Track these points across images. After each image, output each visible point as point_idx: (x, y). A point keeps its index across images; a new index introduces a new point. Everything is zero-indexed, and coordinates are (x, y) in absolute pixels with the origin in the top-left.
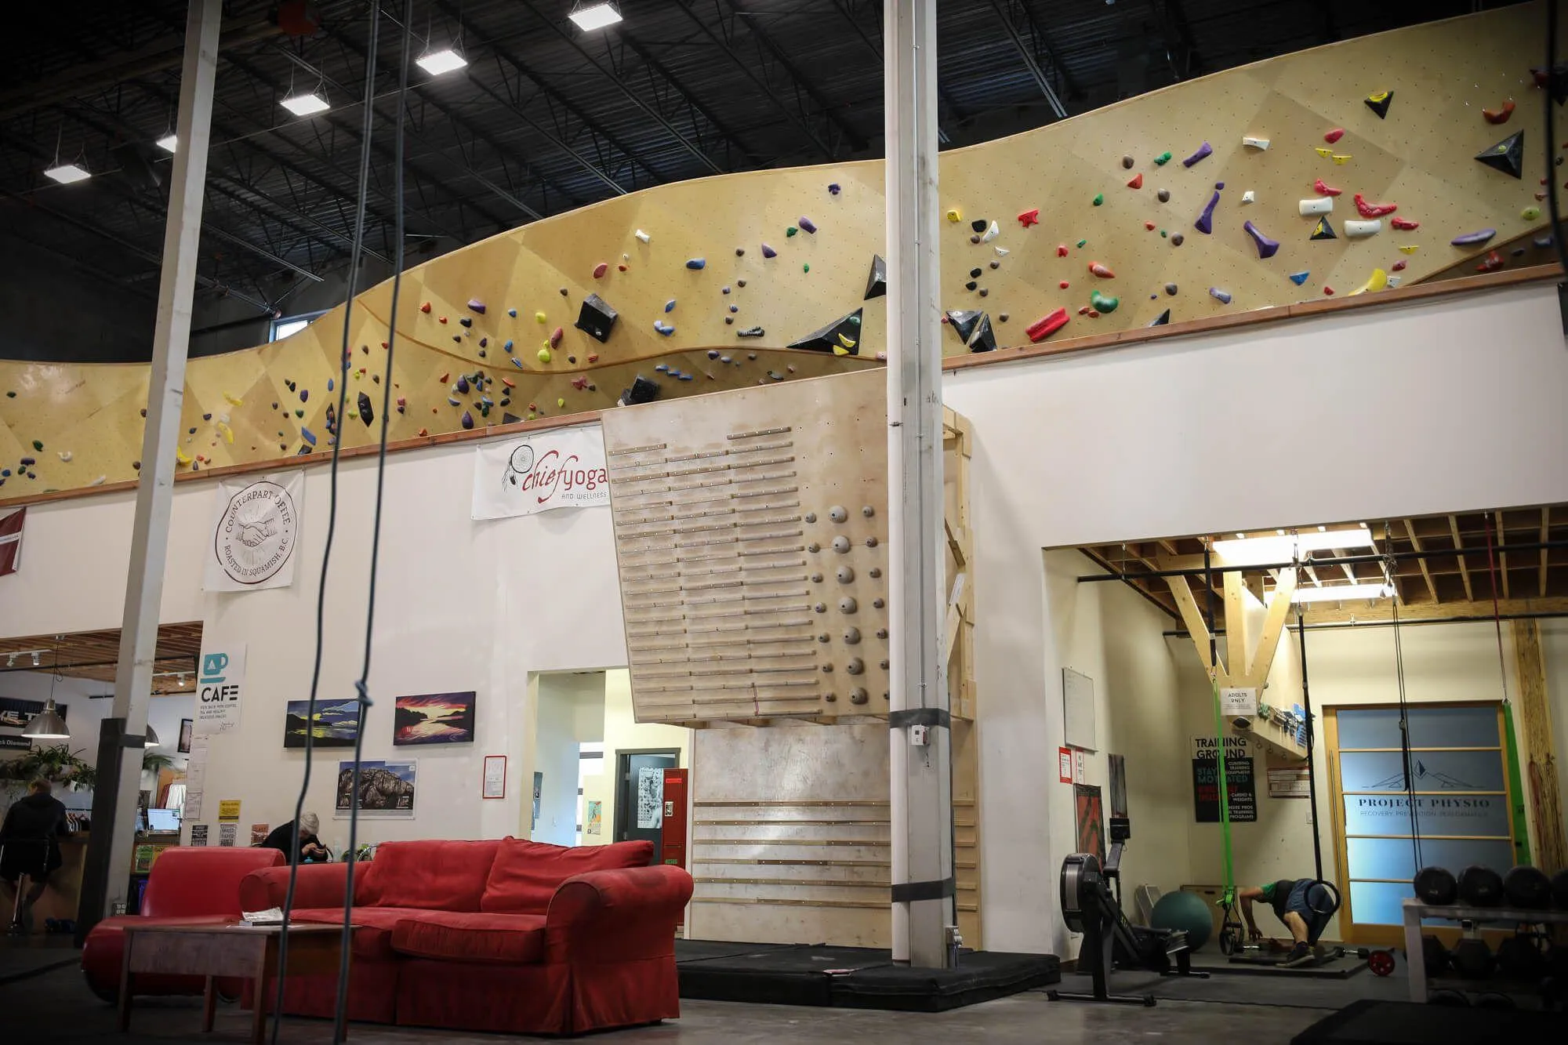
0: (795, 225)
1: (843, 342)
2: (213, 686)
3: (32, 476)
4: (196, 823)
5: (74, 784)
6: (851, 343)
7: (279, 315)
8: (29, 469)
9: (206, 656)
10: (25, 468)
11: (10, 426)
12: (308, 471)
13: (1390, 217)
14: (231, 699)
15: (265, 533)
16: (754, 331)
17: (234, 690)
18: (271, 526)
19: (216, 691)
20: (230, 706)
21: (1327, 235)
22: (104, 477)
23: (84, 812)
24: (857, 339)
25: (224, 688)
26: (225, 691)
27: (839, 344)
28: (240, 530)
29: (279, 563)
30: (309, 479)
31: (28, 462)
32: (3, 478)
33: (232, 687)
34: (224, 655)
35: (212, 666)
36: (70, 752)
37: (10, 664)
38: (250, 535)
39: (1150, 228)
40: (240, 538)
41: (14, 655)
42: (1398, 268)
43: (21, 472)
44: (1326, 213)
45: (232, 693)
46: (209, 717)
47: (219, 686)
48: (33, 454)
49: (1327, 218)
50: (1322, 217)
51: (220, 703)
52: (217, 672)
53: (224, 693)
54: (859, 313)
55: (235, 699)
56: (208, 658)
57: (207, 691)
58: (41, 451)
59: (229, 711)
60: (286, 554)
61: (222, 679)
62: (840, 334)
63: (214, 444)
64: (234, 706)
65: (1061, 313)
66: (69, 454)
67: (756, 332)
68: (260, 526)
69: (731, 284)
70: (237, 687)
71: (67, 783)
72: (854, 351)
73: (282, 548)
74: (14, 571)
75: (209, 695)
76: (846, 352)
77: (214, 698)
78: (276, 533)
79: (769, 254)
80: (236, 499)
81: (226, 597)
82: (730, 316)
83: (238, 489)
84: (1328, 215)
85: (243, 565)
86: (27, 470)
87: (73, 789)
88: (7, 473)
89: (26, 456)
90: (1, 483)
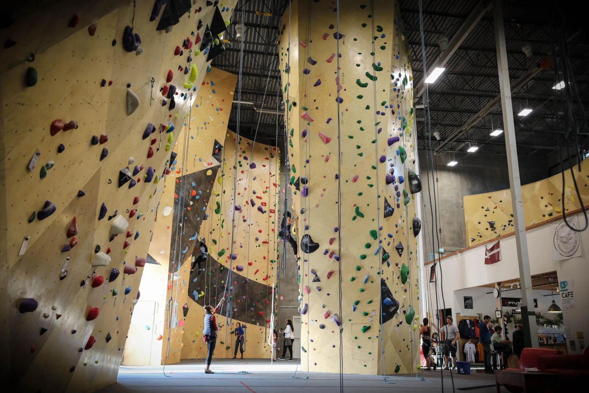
2: (565, 292)
3: (512, 226)
4: (571, 340)
5: (545, 325)
7: (585, 151)
9: (560, 282)
10: (510, 223)
11: (503, 211)
12: (578, 215)
14: (572, 296)
15: (569, 238)
17: (572, 293)
18: (570, 236)
19: (566, 294)
20: (571, 299)
22: (534, 222)
23: (551, 335)
25: (568, 293)
26: (569, 294)
28: (561, 238)
29: (576, 248)
30: (579, 217)
31: (510, 221)
33: (571, 292)
34: (566, 282)
35: (563, 285)
36: (541, 315)
37: (512, 288)
38: (564, 240)
40: (562, 241)
41: (512, 285)
43: (509, 225)
45: (571, 294)
46: (566, 303)
47: (567, 292)
51: (568, 298)
52: (565, 287)
53: (569, 295)
55: (573, 296)
56: (561, 283)
57: (563, 294)
58: (513, 217)
59: (571, 301)
60: (577, 245)
61: (567, 290)
63: (568, 203)
64: (573, 299)
68: (567, 237)
70: (572, 292)
71: (543, 325)
73: (576, 243)
74: (500, 260)
75: (564, 295)
77: (566, 297)
78: (572, 238)
80: (558, 228)
81: (562, 261)
83: (557, 225)
85: (565, 250)
87: (545, 327)
88: (505, 226)
89: (510, 219)
90: (504, 229)
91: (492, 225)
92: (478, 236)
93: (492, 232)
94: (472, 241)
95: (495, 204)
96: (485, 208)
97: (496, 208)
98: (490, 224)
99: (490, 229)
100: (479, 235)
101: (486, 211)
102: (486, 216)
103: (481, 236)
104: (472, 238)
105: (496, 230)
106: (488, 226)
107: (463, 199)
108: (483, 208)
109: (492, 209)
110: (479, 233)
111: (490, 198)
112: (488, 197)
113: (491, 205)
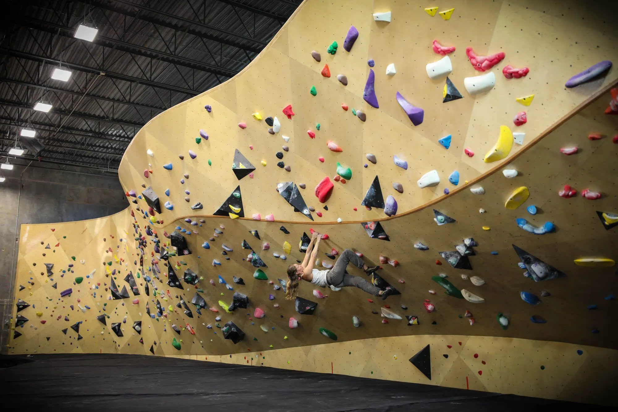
0: (199, 137)
1: (234, 210)
3: (73, 272)
6: (237, 210)
8: (72, 269)
10: (70, 269)
11: (65, 251)
13: (502, 66)
16: (197, 206)
21: (454, 96)
22: (95, 270)
24: (241, 206)
27: (231, 211)
31: (71, 266)
32: (63, 274)
39: (346, 109)
42: (520, 123)
43: (69, 270)
44: (449, 73)
48: (73, 262)
49: (450, 77)
50: (445, 77)
54: (238, 189)
58: (75, 260)
62: (230, 205)
63: (124, 253)
65: (327, 181)
66: (84, 261)
67: (198, 207)
69: (183, 179)
72: (241, 214)
76: (237, 216)
79: (193, 157)
82: (187, 197)
84: (451, 74)
86: (71, 269)
88: (64, 272)
89: (70, 263)
90: (62, 276)
91: (50, 269)
92: (29, 282)
93: (48, 279)
94: (20, 290)
95: (58, 240)
96: (45, 245)
97: (57, 245)
98: (47, 267)
99: (46, 274)
100: (31, 281)
101: (46, 248)
102: (44, 255)
103: (33, 284)
104: (21, 286)
105: (53, 277)
106: (45, 270)
107: (19, 228)
108: (42, 243)
109: (53, 247)
110: (31, 279)
111: (53, 230)
112: (51, 229)
113: (52, 240)
